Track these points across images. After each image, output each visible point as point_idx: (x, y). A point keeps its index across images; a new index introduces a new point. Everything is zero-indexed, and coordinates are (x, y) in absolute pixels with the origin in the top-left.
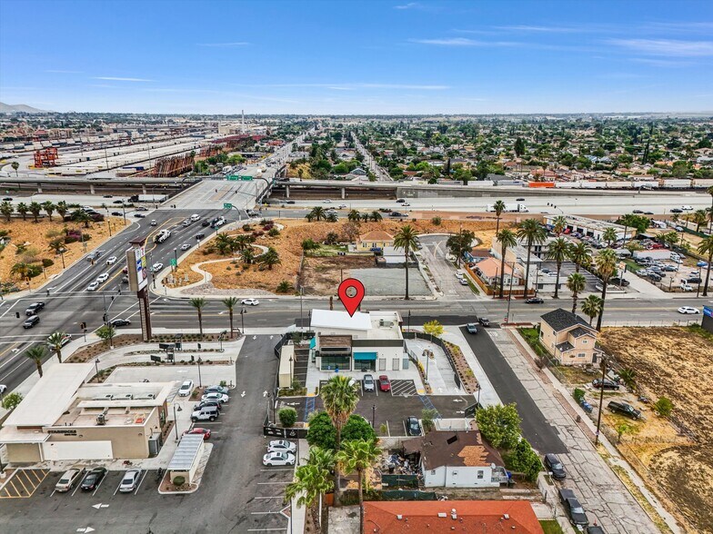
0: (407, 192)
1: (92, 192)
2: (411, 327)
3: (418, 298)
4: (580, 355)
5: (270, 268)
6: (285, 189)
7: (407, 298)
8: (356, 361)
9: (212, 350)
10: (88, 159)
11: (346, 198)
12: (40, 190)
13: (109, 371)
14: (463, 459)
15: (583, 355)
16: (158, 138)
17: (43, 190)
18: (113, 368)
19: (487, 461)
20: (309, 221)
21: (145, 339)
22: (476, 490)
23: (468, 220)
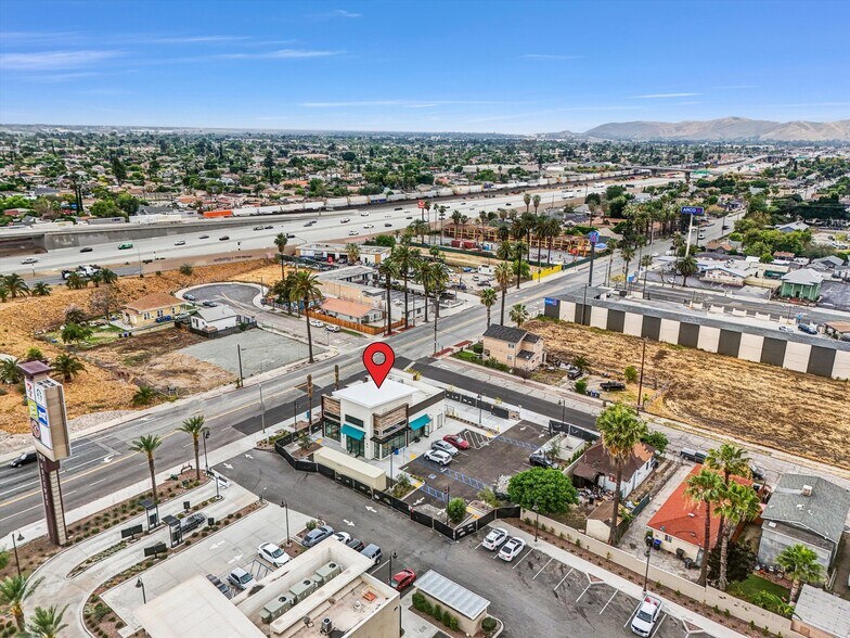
0: (61, 239)
3: (320, 357)
5: (69, 379)
7: (311, 361)
23: (216, 263)
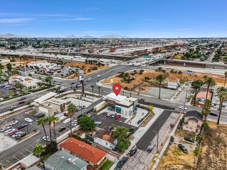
0: (210, 66)
1: (113, 59)
2: (144, 105)
3: (163, 99)
4: (190, 128)
5: (129, 83)
6: (164, 61)
7: (159, 98)
8: (116, 109)
9: (92, 99)
10: (123, 50)
11: (185, 66)
12: (103, 58)
13: (68, 98)
14: (103, 137)
15: (192, 128)
16: (149, 45)
17: (104, 58)
18: (70, 97)
19: (108, 140)
20: (156, 71)
21: (82, 93)
22: (105, 148)
23: (221, 78)
